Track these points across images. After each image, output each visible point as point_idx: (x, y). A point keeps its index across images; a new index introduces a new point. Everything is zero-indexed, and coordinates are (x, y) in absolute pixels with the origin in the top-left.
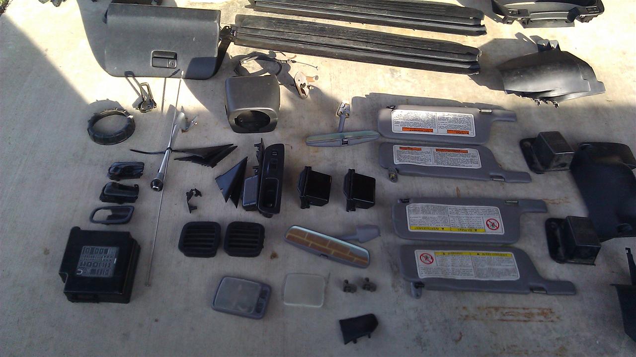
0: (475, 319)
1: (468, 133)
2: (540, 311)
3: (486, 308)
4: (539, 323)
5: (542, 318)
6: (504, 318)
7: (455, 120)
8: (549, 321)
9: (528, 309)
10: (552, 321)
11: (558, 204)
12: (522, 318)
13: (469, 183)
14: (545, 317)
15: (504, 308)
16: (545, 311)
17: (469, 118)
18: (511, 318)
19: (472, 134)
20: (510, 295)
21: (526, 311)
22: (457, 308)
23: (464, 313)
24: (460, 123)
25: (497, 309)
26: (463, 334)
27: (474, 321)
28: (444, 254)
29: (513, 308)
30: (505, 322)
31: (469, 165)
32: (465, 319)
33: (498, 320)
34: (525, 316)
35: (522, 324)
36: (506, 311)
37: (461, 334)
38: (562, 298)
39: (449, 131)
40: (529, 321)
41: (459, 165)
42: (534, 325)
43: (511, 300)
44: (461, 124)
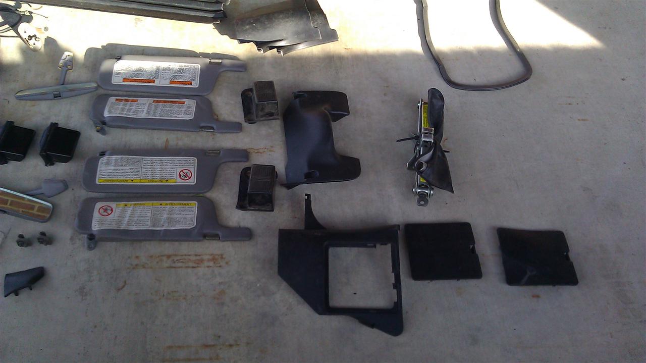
0: (144, 267)
1: (191, 84)
2: (211, 257)
3: (159, 256)
4: (207, 269)
5: (211, 264)
6: (174, 265)
7: (181, 70)
8: (217, 267)
9: (199, 255)
10: (220, 266)
11: (261, 153)
12: (191, 264)
13: (180, 134)
14: (214, 263)
15: (176, 255)
16: (216, 257)
17: (195, 69)
18: (180, 264)
19: (195, 84)
20: (186, 243)
21: (198, 258)
22: (129, 257)
23: (135, 262)
24: (185, 73)
25: (169, 257)
26: (127, 283)
27: (143, 269)
28: (126, 205)
29: (185, 255)
30: (173, 269)
31: (181, 116)
32: (134, 268)
33: (167, 267)
34: (195, 263)
35: (190, 270)
36: (178, 258)
37: (125, 282)
38: (237, 244)
39: (172, 82)
40: (198, 267)
41: (171, 116)
42: (201, 270)
43: (186, 248)
44: (186, 75)
